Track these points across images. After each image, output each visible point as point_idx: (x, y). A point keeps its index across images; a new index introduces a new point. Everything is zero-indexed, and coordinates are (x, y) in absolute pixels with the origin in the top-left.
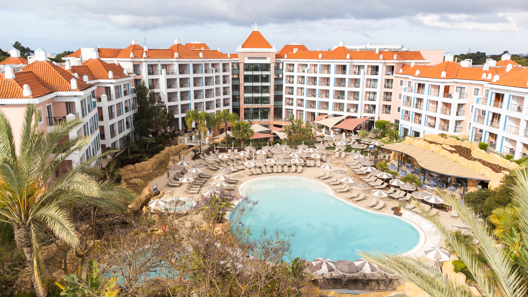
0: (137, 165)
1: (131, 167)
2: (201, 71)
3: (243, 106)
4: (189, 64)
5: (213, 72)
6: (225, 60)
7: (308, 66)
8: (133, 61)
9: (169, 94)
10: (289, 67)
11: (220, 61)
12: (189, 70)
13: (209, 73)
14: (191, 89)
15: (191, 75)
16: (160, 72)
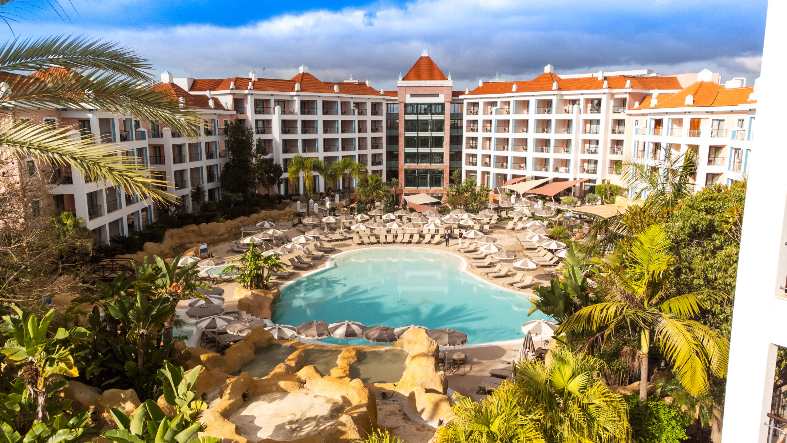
0: (203, 225)
1: (194, 227)
2: (335, 111)
3: (403, 165)
4: (316, 101)
5: (354, 114)
6: (375, 98)
7: (499, 104)
8: (234, 94)
9: (285, 142)
10: (472, 108)
11: (368, 100)
12: (317, 109)
13: (350, 114)
14: (320, 136)
15: (319, 117)
16: (272, 110)
